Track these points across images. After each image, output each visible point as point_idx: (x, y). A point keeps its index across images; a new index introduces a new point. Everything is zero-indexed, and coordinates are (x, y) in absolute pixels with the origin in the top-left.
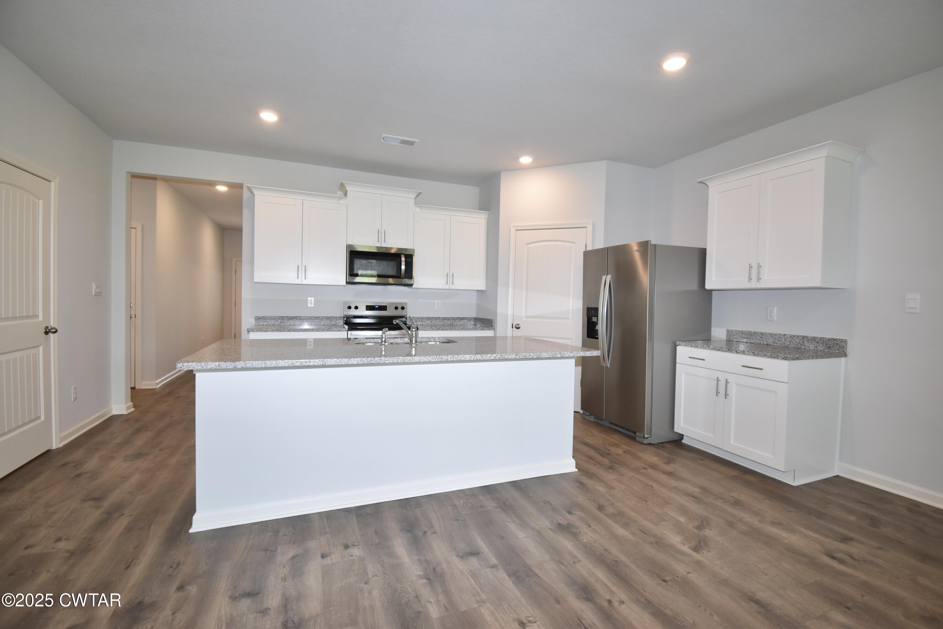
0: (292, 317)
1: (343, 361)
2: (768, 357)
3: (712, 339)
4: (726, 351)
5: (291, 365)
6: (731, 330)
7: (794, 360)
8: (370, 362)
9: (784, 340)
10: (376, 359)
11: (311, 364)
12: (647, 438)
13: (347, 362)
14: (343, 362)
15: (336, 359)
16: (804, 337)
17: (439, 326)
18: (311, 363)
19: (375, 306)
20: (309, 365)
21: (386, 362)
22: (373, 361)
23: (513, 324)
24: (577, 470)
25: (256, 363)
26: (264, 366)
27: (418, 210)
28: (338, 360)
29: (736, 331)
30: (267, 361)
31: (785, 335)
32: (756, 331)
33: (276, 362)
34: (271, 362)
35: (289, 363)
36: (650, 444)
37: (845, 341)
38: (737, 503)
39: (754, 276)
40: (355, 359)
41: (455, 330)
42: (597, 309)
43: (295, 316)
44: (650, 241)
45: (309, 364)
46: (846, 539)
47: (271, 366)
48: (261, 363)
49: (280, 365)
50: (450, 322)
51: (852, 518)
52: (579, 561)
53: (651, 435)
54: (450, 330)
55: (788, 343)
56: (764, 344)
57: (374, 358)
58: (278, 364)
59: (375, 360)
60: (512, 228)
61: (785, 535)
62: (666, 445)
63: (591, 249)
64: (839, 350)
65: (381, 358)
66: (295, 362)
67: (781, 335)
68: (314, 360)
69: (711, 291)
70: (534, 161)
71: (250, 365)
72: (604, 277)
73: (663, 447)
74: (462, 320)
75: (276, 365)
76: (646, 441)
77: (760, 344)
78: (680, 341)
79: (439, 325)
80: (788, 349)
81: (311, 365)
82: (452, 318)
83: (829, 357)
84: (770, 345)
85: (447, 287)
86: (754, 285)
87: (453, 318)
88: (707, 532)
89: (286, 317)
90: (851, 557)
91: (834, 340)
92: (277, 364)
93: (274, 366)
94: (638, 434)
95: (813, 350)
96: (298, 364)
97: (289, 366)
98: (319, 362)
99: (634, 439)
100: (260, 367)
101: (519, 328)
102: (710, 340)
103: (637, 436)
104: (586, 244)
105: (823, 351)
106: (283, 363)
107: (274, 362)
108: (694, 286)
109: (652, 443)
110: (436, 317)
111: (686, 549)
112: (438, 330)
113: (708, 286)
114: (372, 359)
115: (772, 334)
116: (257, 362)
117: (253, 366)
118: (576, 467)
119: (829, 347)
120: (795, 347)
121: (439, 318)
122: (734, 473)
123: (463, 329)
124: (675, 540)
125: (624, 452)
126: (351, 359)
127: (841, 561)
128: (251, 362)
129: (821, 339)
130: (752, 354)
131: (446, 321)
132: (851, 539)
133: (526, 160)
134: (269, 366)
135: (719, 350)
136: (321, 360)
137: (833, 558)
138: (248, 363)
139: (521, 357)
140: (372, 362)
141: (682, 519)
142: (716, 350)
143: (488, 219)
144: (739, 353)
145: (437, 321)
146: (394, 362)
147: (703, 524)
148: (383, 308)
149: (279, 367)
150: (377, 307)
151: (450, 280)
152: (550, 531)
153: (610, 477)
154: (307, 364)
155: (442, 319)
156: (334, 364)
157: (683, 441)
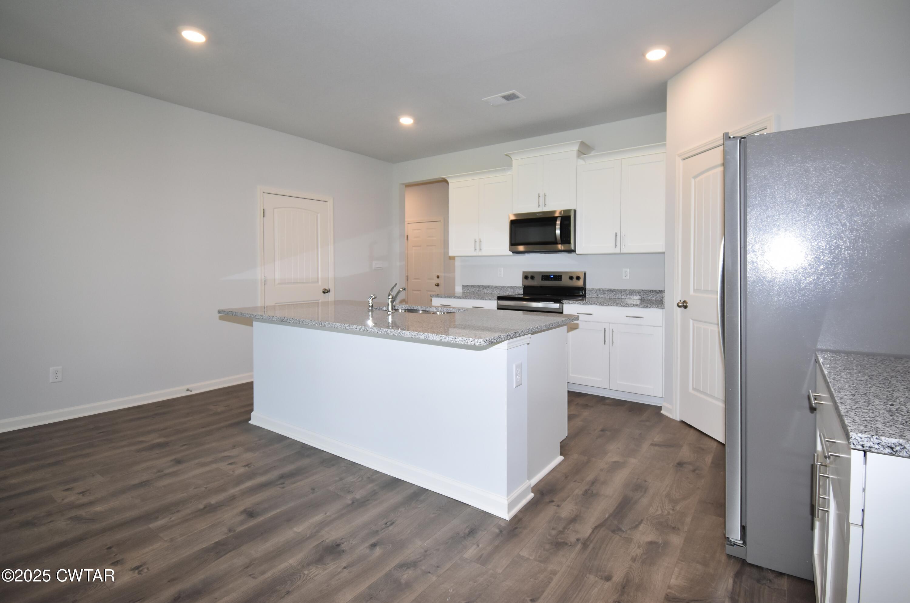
0: (486, 286)
19: (550, 276)
41: (607, 305)
43: (488, 285)
54: (600, 305)
60: (677, 159)
70: (669, 51)
74: (657, 293)
82: (643, 290)
85: (617, 251)
87: (645, 290)
89: (481, 286)
101: (686, 307)
121: (626, 290)
123: (618, 305)
133: (655, 55)
148: (557, 278)
150: (553, 276)
151: (620, 242)
155: (630, 292)
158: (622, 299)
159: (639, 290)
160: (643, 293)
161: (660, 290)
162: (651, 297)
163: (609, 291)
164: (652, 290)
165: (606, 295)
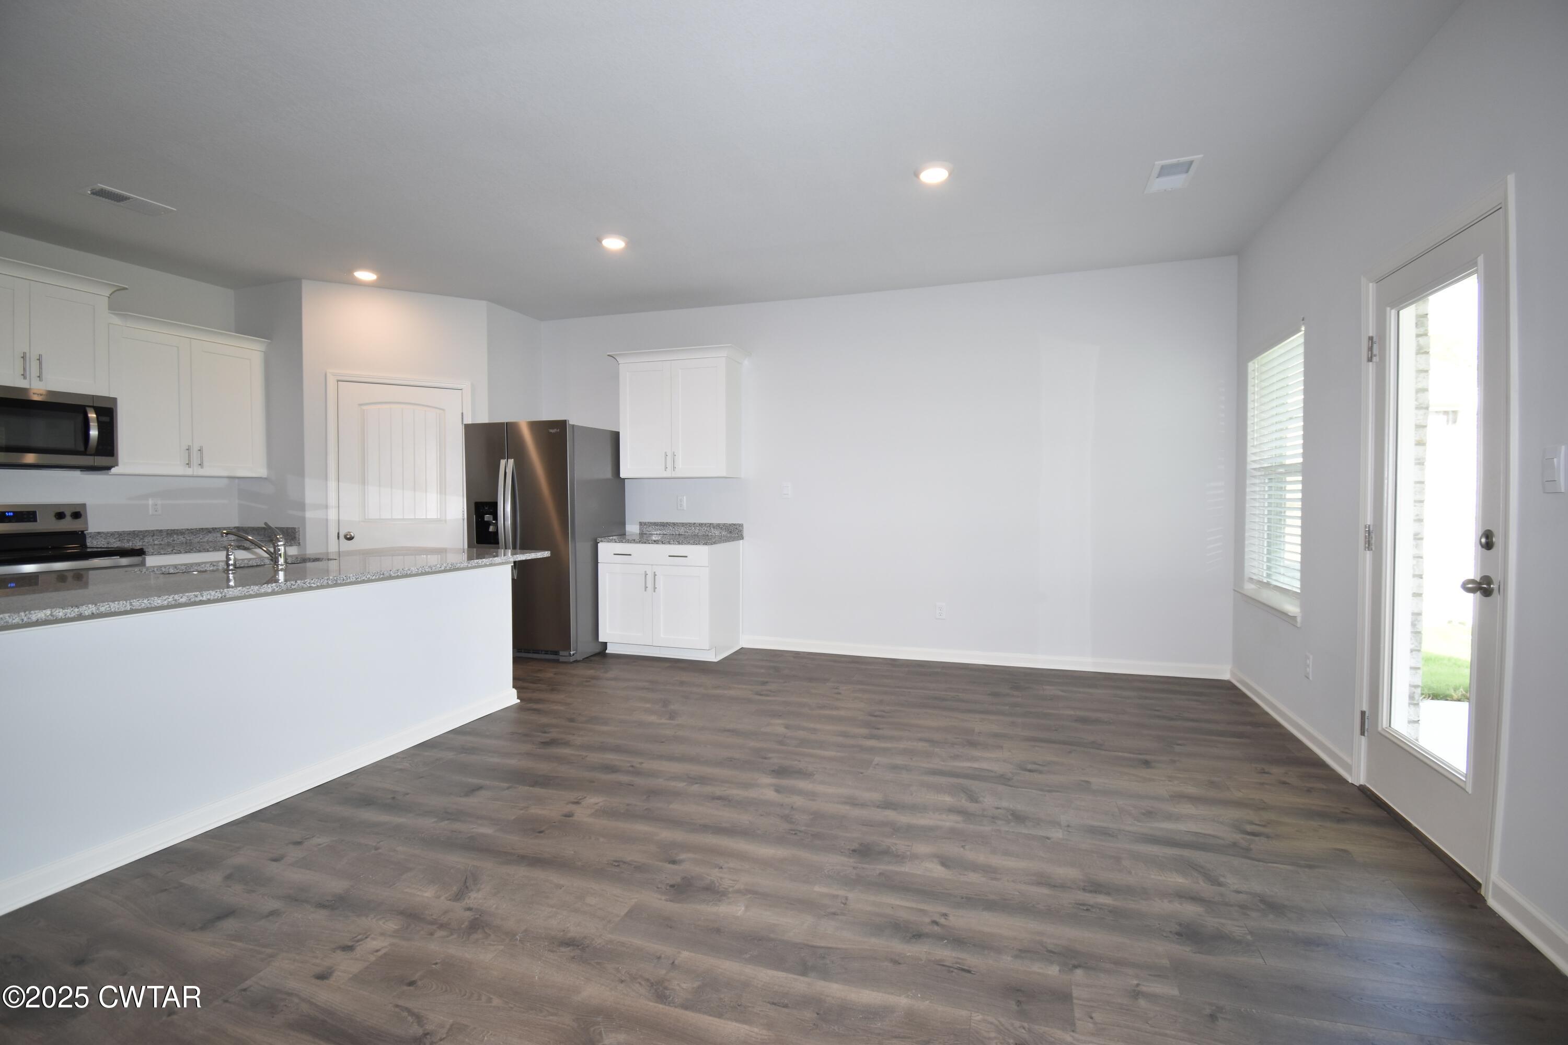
1: (252, 588)
2: (691, 544)
3: (627, 534)
4: (652, 543)
5: (173, 603)
6: (643, 522)
7: (712, 544)
8: (291, 587)
9: (693, 528)
10: (299, 582)
11: (204, 598)
12: (573, 654)
13: (258, 590)
14: (252, 590)
15: (241, 588)
16: (710, 524)
17: (161, 546)
18: (204, 596)
19: (5, 513)
20: (201, 600)
21: (313, 585)
22: (294, 585)
23: (338, 534)
24: (519, 701)
25: (115, 605)
26: (128, 608)
27: (116, 320)
28: (244, 588)
29: (648, 523)
30: (135, 600)
31: (695, 523)
32: (669, 521)
33: (148, 600)
34: (140, 602)
35: (170, 600)
36: (576, 661)
37: (741, 525)
38: (682, 683)
39: (669, 465)
40: (269, 586)
42: (494, 505)
44: (568, 421)
45: (201, 598)
46: (764, 683)
47: (140, 608)
48: (123, 604)
49: (156, 604)
50: (184, 537)
51: (763, 671)
52: (587, 756)
53: (576, 650)
55: (697, 531)
56: (676, 535)
57: (296, 582)
58: (152, 602)
59: (297, 584)
60: (329, 376)
61: (726, 692)
62: (592, 658)
63: (471, 423)
64: (738, 534)
65: (306, 581)
66: (178, 598)
67: (691, 524)
68: (208, 592)
69: (624, 479)
70: (378, 278)
71: (106, 609)
72: (503, 462)
73: (591, 661)
74: (210, 532)
75: (149, 605)
76: (572, 659)
77: (673, 534)
78: (601, 537)
79: (161, 544)
80: (698, 537)
81: (203, 601)
82: (188, 529)
83: (733, 541)
84: (682, 535)
85: (189, 472)
86: (668, 474)
88: (672, 707)
90: (770, 691)
91: (734, 525)
92: (150, 603)
93: (145, 607)
94: (561, 653)
95: (718, 536)
96: (183, 600)
97: (170, 604)
98: (217, 594)
99: (557, 661)
100: (122, 610)
101: (351, 538)
102: (625, 535)
103: (561, 656)
104: (462, 414)
105: (726, 536)
106: (159, 601)
107: (145, 601)
108: (608, 474)
109: (578, 659)
110: (152, 531)
111: (663, 721)
112: (190, 552)
113: (622, 475)
114: (293, 582)
115: (683, 523)
116: (116, 603)
117: (111, 609)
118: (518, 698)
119: (730, 532)
120: (703, 535)
121: (161, 531)
122: (668, 665)
124: (653, 718)
125: (555, 674)
126: (263, 586)
127: (767, 695)
128: (107, 603)
129: (724, 524)
130: (677, 543)
131: (175, 536)
132: (767, 682)
133: (366, 276)
134: (137, 608)
135: (645, 543)
136: (218, 590)
137: (761, 695)
138: (102, 606)
139: (474, 564)
140: (293, 587)
141: (648, 705)
142: (642, 543)
143: (265, 352)
144: (665, 544)
145: (155, 537)
146: (323, 584)
147: (666, 703)
148: (25, 516)
149: (154, 607)
150: (11, 514)
151: (195, 460)
152: (538, 750)
153: (560, 697)
154: (197, 599)
155: (168, 534)
156: (239, 595)
157: (607, 652)
158: (154, 545)
159: (182, 529)
160: (189, 533)
161: (213, 528)
162: (201, 539)
163: (130, 534)
164: (202, 529)
165: (125, 541)
